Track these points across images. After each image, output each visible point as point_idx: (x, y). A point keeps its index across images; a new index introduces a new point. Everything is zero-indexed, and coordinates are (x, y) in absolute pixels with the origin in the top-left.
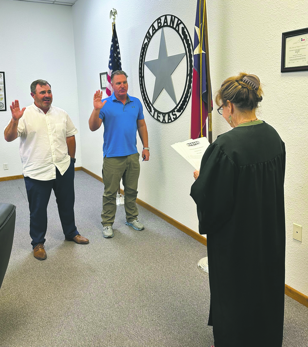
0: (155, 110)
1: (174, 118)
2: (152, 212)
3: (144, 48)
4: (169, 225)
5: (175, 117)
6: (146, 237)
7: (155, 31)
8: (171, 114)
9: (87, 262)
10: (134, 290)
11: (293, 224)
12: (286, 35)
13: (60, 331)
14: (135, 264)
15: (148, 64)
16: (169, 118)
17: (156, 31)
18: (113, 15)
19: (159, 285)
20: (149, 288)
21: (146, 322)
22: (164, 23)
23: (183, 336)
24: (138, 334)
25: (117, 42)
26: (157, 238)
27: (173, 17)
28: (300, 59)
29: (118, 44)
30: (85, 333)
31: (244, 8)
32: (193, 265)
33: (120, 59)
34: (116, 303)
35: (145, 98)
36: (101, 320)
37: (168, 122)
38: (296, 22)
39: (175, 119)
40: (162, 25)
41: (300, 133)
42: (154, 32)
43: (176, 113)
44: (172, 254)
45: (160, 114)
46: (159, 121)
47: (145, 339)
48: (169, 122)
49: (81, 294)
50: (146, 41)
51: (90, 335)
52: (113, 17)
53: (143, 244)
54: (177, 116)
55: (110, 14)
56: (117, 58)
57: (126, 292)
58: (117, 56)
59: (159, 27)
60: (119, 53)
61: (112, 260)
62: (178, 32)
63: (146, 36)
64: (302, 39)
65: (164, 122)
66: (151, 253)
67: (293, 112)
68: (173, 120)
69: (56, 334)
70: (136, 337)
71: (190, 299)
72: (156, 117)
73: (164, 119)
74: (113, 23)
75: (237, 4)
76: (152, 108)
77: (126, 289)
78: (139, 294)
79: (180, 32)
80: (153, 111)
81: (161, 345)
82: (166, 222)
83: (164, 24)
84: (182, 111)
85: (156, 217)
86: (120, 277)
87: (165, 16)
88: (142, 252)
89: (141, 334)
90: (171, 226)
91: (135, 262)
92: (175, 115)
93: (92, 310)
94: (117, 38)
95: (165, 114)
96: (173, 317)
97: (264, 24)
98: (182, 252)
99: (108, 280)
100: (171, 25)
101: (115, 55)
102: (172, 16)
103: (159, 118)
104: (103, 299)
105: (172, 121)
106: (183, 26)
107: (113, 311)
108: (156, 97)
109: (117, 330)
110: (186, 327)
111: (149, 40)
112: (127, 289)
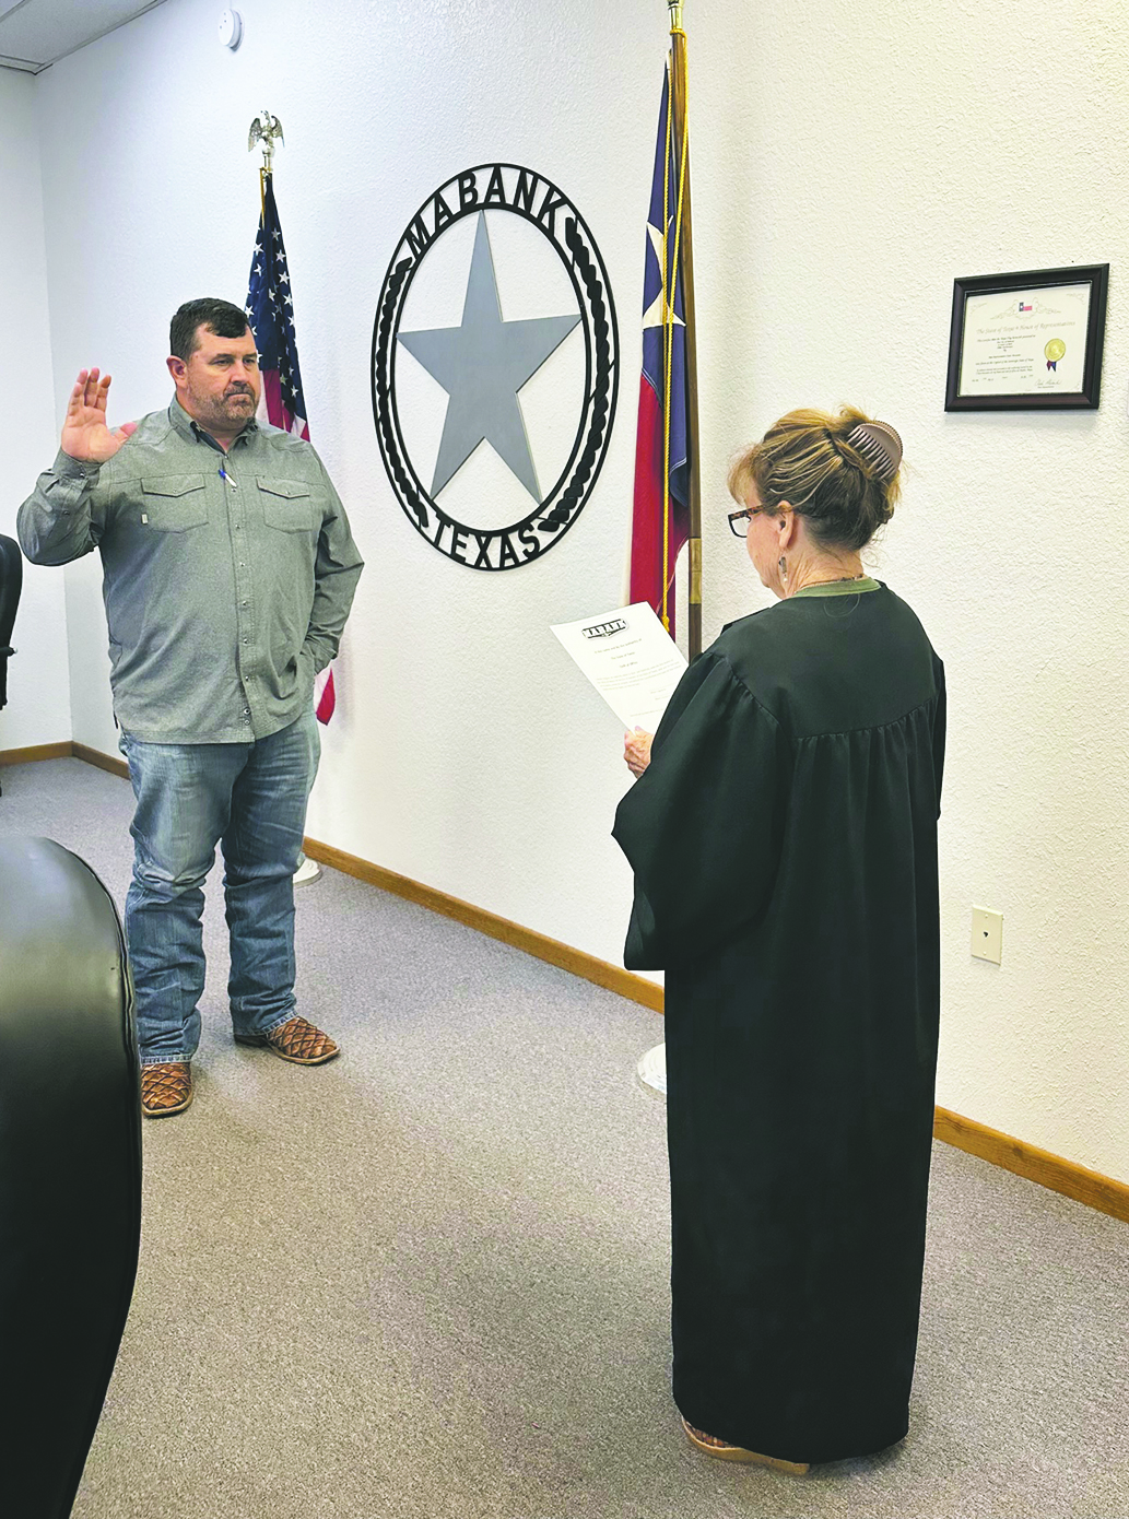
0: (445, 520)
1: (526, 552)
2: (421, 905)
3: (398, 280)
4: (499, 946)
5: (531, 547)
6: (423, 997)
7: (446, 218)
8: (514, 538)
9: (214, 1110)
10: (433, 1191)
11: (974, 909)
12: (968, 288)
13: (188, 1375)
14: (408, 1097)
15: (418, 343)
16: (507, 553)
17: (453, 219)
18: (265, 139)
19: (520, 1159)
20: (488, 1175)
21: (509, 1293)
22: (491, 192)
23: (655, 1321)
24: (493, 1337)
25: (278, 245)
26: (464, 995)
27: (530, 178)
28: (1013, 370)
29: (284, 253)
30: (293, 1367)
31: (817, 180)
32: (621, 1079)
33: (291, 315)
34: (378, 1244)
35: (400, 473)
36: (341, 1311)
37: (502, 568)
38: (1002, 246)
39: (532, 556)
40: (481, 200)
41: (1004, 611)
42: (441, 222)
43: (536, 533)
44: (537, 1048)
45: (467, 536)
46: (461, 560)
47: (523, 1352)
48: (506, 565)
49: (228, 1228)
50: (406, 252)
51: (312, 1371)
52: (261, 145)
53: (419, 1023)
54: (541, 548)
55: (251, 130)
56: (279, 309)
57: (405, 1201)
58: (280, 299)
59: (467, 209)
60: (285, 289)
61: (315, 1091)
62: (549, 233)
63: (407, 235)
64: (1022, 304)
65: (483, 564)
66: (458, 1053)
67: (980, 543)
68: (522, 558)
69: (175, 1391)
70: (488, 1351)
71: (644, 1195)
72: (446, 543)
73: (483, 555)
74: (262, 169)
75: (792, 160)
76: (431, 513)
77: (402, 1188)
78: (458, 1202)
79: (560, 234)
80: (434, 522)
81: (586, 1364)
82: (484, 937)
83: (488, 197)
84: (562, 526)
85: (441, 919)
86: (367, 1150)
87: (492, 169)
88: (420, 1050)
89: (505, 1338)
90: (506, 949)
91: (407, 1089)
92: (534, 540)
93: (292, 1281)
94: (279, 230)
95: (490, 535)
96: (603, 1263)
97: (889, 242)
98: (570, 1035)
99: (323, 1167)
100: (521, 205)
101: (272, 295)
102: (524, 171)
103: (459, 550)
104: (325, 1238)
105: (518, 564)
106: (573, 217)
107: (376, 1274)
108: (448, 468)
109: (410, 1336)
110: (656, 1289)
111: (419, 251)
112: (407, 1188)
